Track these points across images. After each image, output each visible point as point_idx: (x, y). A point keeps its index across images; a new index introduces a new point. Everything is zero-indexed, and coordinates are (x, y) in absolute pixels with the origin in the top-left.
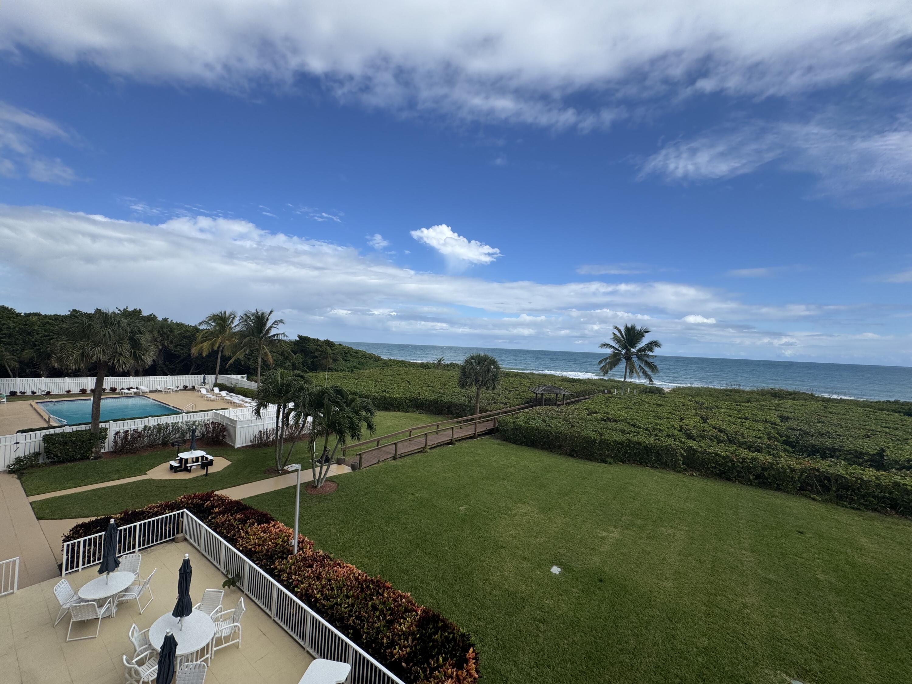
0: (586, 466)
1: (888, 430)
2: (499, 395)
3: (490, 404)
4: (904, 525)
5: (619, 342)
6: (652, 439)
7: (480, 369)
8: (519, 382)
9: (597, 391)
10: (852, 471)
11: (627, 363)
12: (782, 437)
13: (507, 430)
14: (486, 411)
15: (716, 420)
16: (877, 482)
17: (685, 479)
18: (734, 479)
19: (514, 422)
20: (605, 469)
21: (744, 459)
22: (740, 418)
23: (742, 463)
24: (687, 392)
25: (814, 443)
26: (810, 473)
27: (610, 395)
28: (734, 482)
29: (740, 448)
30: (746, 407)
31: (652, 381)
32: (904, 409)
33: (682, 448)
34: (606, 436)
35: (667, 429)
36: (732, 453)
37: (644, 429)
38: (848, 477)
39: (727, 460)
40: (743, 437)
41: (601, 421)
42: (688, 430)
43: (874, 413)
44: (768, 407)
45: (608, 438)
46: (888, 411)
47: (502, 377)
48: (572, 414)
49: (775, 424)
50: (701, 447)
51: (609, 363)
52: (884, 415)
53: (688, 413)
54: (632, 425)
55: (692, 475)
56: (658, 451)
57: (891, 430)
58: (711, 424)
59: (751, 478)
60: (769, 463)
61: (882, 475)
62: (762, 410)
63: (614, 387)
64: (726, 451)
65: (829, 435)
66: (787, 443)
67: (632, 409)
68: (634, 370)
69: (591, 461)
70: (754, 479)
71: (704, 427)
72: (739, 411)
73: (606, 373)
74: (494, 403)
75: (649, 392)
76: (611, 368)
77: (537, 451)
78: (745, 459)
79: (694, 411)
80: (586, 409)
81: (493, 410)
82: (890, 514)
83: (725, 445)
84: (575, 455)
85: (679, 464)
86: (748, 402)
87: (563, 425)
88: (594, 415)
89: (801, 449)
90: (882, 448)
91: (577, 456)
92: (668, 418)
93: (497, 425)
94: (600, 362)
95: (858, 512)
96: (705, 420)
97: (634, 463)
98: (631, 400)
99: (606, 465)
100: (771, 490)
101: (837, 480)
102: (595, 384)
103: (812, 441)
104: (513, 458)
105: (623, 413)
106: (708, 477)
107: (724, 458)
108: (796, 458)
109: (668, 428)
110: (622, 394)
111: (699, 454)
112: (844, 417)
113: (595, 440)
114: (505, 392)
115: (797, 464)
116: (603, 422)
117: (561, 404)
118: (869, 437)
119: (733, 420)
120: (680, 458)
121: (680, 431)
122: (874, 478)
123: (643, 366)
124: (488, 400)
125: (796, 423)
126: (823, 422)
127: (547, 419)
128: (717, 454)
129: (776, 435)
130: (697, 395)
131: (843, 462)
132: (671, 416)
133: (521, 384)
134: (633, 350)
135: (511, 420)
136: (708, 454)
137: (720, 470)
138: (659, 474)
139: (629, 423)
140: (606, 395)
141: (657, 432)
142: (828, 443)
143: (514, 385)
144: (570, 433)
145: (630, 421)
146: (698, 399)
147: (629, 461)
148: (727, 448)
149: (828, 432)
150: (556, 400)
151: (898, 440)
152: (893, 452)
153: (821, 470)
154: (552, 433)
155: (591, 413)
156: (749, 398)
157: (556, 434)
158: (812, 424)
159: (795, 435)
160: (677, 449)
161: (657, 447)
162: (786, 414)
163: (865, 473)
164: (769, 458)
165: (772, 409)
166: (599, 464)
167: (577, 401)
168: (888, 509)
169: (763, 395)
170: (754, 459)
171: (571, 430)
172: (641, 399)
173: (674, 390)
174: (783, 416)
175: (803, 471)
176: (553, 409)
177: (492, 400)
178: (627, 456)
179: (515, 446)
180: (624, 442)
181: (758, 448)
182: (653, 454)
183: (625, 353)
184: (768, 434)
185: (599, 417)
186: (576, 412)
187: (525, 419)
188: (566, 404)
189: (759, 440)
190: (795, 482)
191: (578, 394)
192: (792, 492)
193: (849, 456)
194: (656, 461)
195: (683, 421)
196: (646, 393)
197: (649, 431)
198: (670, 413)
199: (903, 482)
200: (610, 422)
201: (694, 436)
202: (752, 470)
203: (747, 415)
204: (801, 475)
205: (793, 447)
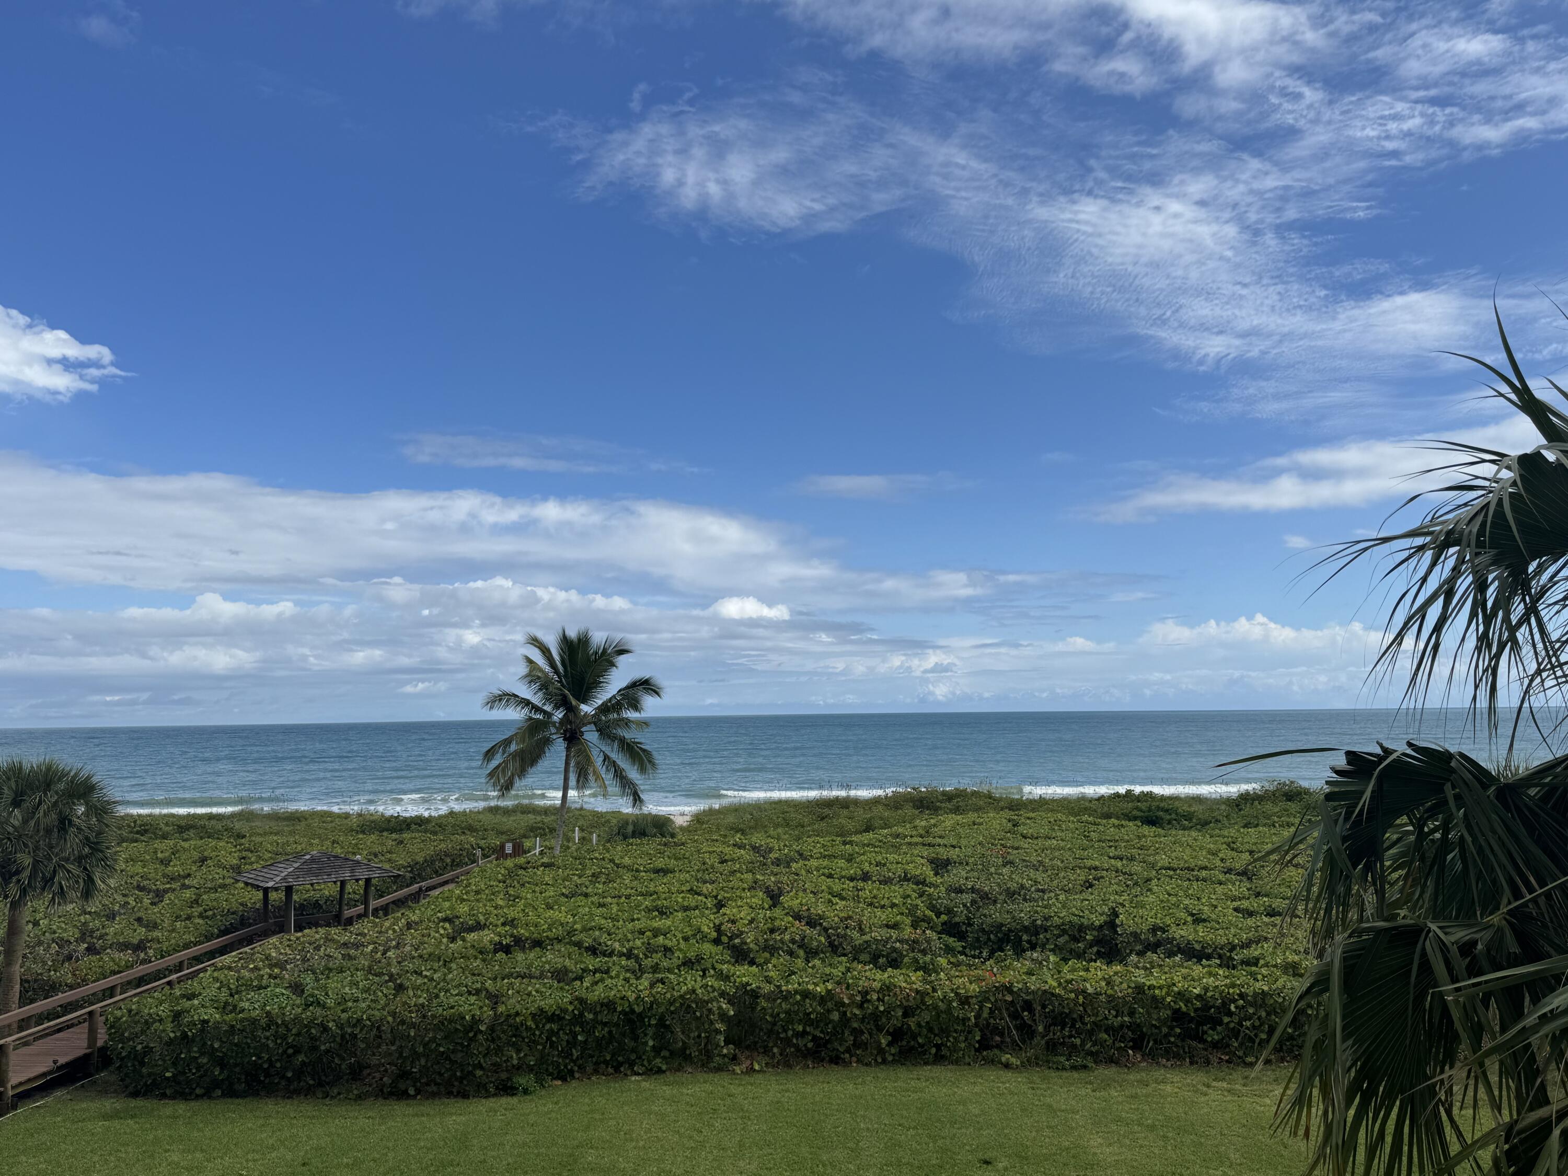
0: (450, 1121)
1: (1119, 864)
2: (112, 916)
3: (69, 958)
4: (1157, 1081)
5: (545, 686)
6: (645, 983)
7: (25, 822)
8: (196, 855)
9: (479, 853)
10: (1069, 977)
11: (568, 749)
12: (938, 915)
13: (148, 1050)
14: (51, 988)
15: (801, 894)
16: (1110, 992)
17: (733, 1089)
18: (847, 1055)
19: (177, 1016)
20: (510, 1115)
21: (865, 993)
22: (852, 879)
23: (861, 1006)
24: (731, 819)
25: (999, 920)
26: (996, 1001)
27: (521, 860)
28: (847, 1064)
29: (855, 964)
30: (864, 845)
31: (641, 801)
32: (1141, 811)
33: (723, 994)
34: (512, 1003)
35: (683, 945)
36: (839, 983)
37: (621, 955)
38: (1063, 993)
39: (830, 1005)
40: (861, 931)
41: (496, 951)
42: (738, 936)
43: (1096, 827)
44: (908, 840)
45: (518, 1007)
46: (1118, 818)
47: (123, 840)
48: (397, 946)
49: (923, 883)
50: (768, 980)
51: (514, 755)
52: (1110, 829)
53: (735, 882)
54: (588, 949)
55: (751, 1070)
56: (662, 1019)
57: (1124, 862)
58: (791, 908)
59: (884, 1042)
60: (917, 992)
61: (1116, 973)
62: (896, 848)
63: (535, 831)
64: (826, 979)
65: (1025, 895)
66: (951, 929)
67: (586, 895)
68: (591, 771)
69: (465, 1096)
70: (890, 1044)
71: (773, 919)
72: (850, 859)
73: (507, 787)
74: (91, 950)
75: (634, 835)
76: (522, 773)
77: (270, 1106)
78: (867, 993)
79: (749, 876)
80: (446, 920)
81: (85, 981)
82: (1134, 1064)
83: (823, 961)
84: (412, 1091)
85: (718, 1045)
86: (867, 830)
87: (367, 990)
88: (472, 937)
89: (978, 940)
90: (1114, 909)
91: (418, 1092)
92: (686, 909)
93: (102, 1038)
94: (489, 754)
95: (1083, 1074)
96: (774, 897)
97: (596, 1072)
98: (584, 867)
99: (514, 1100)
100: (926, 1064)
101: (1044, 1007)
102: (471, 829)
103: (996, 914)
104: (175, 1157)
105: (560, 915)
106: (788, 1065)
107: (822, 1000)
108: (970, 966)
109: (686, 939)
110: (557, 852)
111: (764, 1004)
112: (1048, 843)
113: (475, 1021)
114: (138, 900)
115: (971, 983)
116: (500, 956)
117: (360, 916)
118: (1091, 886)
119: (837, 888)
120: (719, 1026)
121: (717, 942)
122: (1103, 984)
123: (613, 756)
124: (63, 943)
125: (964, 874)
126: (1011, 863)
127: (308, 979)
128: (806, 994)
129: (929, 913)
130: (755, 828)
131: (1052, 958)
132: (692, 901)
133: (203, 860)
134: (586, 708)
135: (164, 1010)
136: (787, 996)
137: (815, 1039)
138: (668, 1091)
139: (579, 944)
140: (509, 863)
141: (657, 957)
142: (1024, 912)
143: (175, 868)
144: (393, 1014)
145: (582, 936)
146: (758, 839)
147: (582, 1068)
148: (828, 970)
149: (1022, 887)
150: (340, 902)
151: (1136, 884)
152: (1130, 914)
153: (1017, 986)
154: (325, 1029)
155: (460, 930)
156: (871, 819)
157: (341, 1027)
158: (993, 870)
159: (965, 905)
160: (711, 1001)
161: (659, 1004)
162: (944, 853)
163: (1090, 975)
164: (916, 977)
165: (916, 844)
166: (491, 1103)
167: (416, 897)
168: (1130, 1052)
169: (897, 808)
170: (887, 989)
171: (397, 1005)
172: (612, 861)
173: (699, 819)
174: (938, 859)
175: (984, 997)
176: (328, 939)
177: (82, 939)
178: (575, 1053)
179: (182, 1107)
180: (565, 1011)
181: (894, 955)
182: (650, 1032)
183: (562, 721)
184: (913, 909)
185: (486, 940)
186: (411, 938)
187: (224, 995)
188: (376, 912)
189: (894, 934)
190: (969, 1032)
191: (417, 872)
192: (967, 1060)
193: (1062, 940)
194: (657, 1050)
195: (723, 910)
196: (625, 837)
197: (637, 958)
198: (691, 891)
199: (1148, 983)
200: (523, 949)
201: (750, 950)
202: (884, 1020)
203: (866, 867)
204: (981, 1008)
205: (961, 936)
